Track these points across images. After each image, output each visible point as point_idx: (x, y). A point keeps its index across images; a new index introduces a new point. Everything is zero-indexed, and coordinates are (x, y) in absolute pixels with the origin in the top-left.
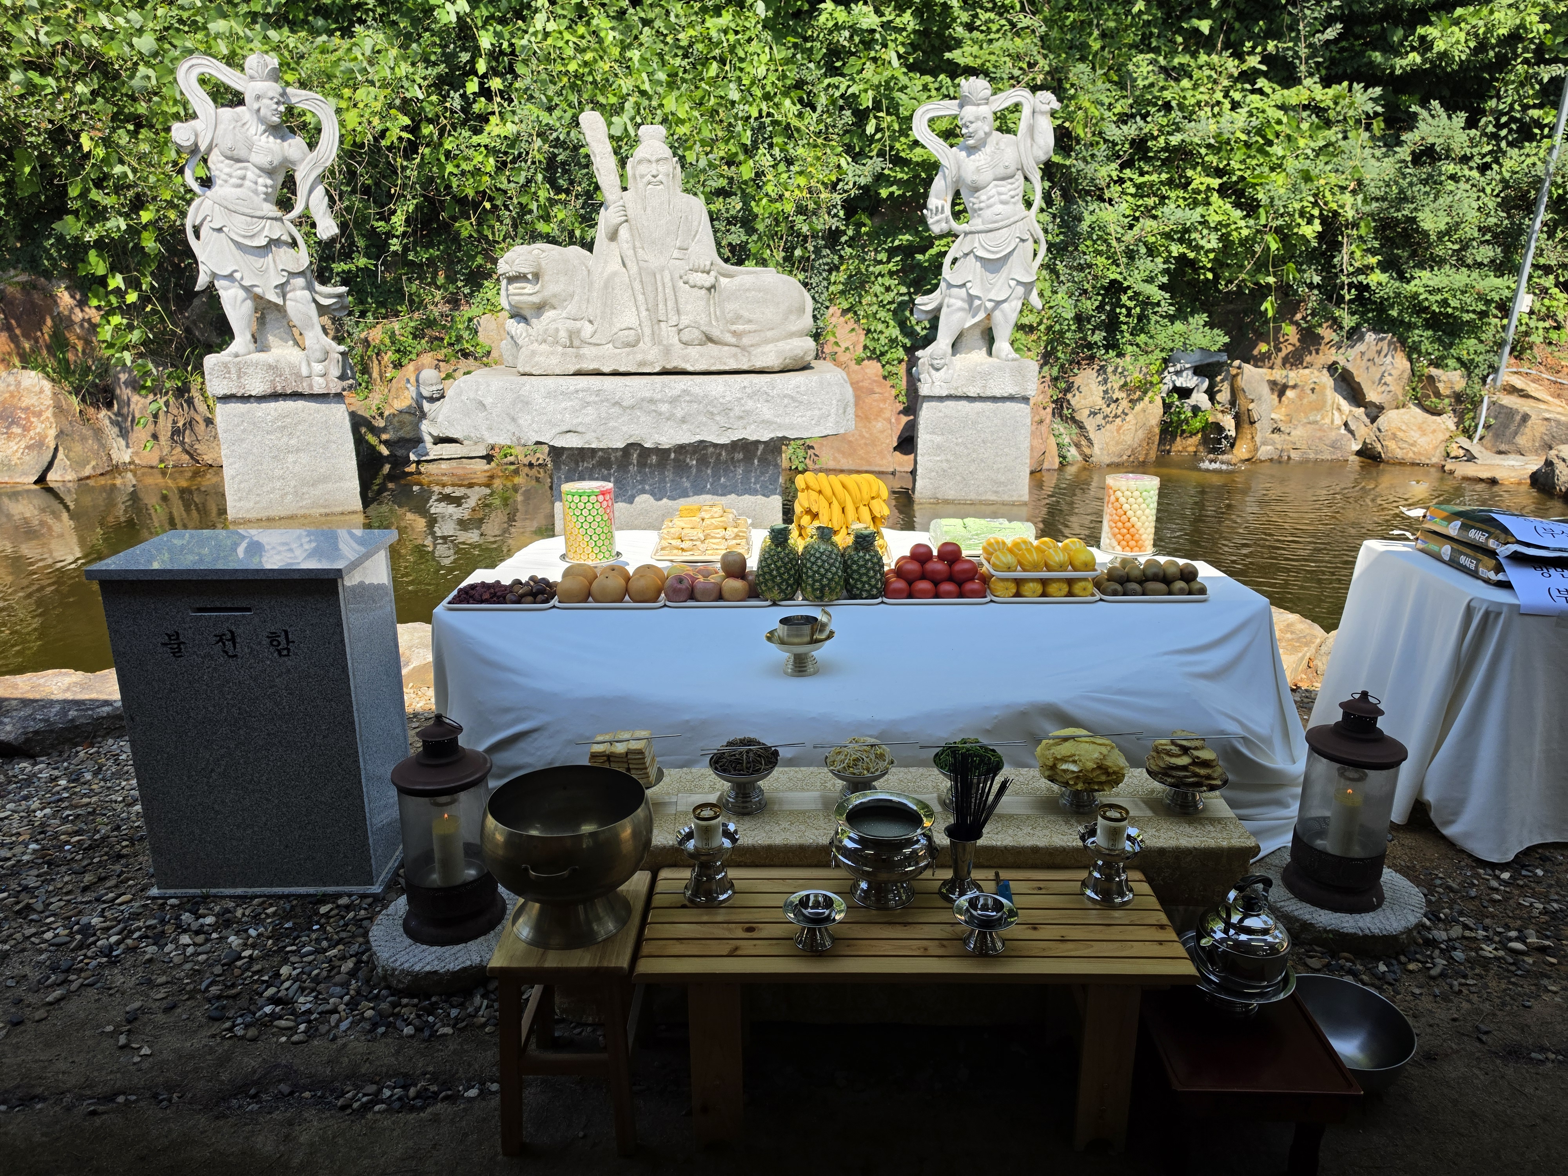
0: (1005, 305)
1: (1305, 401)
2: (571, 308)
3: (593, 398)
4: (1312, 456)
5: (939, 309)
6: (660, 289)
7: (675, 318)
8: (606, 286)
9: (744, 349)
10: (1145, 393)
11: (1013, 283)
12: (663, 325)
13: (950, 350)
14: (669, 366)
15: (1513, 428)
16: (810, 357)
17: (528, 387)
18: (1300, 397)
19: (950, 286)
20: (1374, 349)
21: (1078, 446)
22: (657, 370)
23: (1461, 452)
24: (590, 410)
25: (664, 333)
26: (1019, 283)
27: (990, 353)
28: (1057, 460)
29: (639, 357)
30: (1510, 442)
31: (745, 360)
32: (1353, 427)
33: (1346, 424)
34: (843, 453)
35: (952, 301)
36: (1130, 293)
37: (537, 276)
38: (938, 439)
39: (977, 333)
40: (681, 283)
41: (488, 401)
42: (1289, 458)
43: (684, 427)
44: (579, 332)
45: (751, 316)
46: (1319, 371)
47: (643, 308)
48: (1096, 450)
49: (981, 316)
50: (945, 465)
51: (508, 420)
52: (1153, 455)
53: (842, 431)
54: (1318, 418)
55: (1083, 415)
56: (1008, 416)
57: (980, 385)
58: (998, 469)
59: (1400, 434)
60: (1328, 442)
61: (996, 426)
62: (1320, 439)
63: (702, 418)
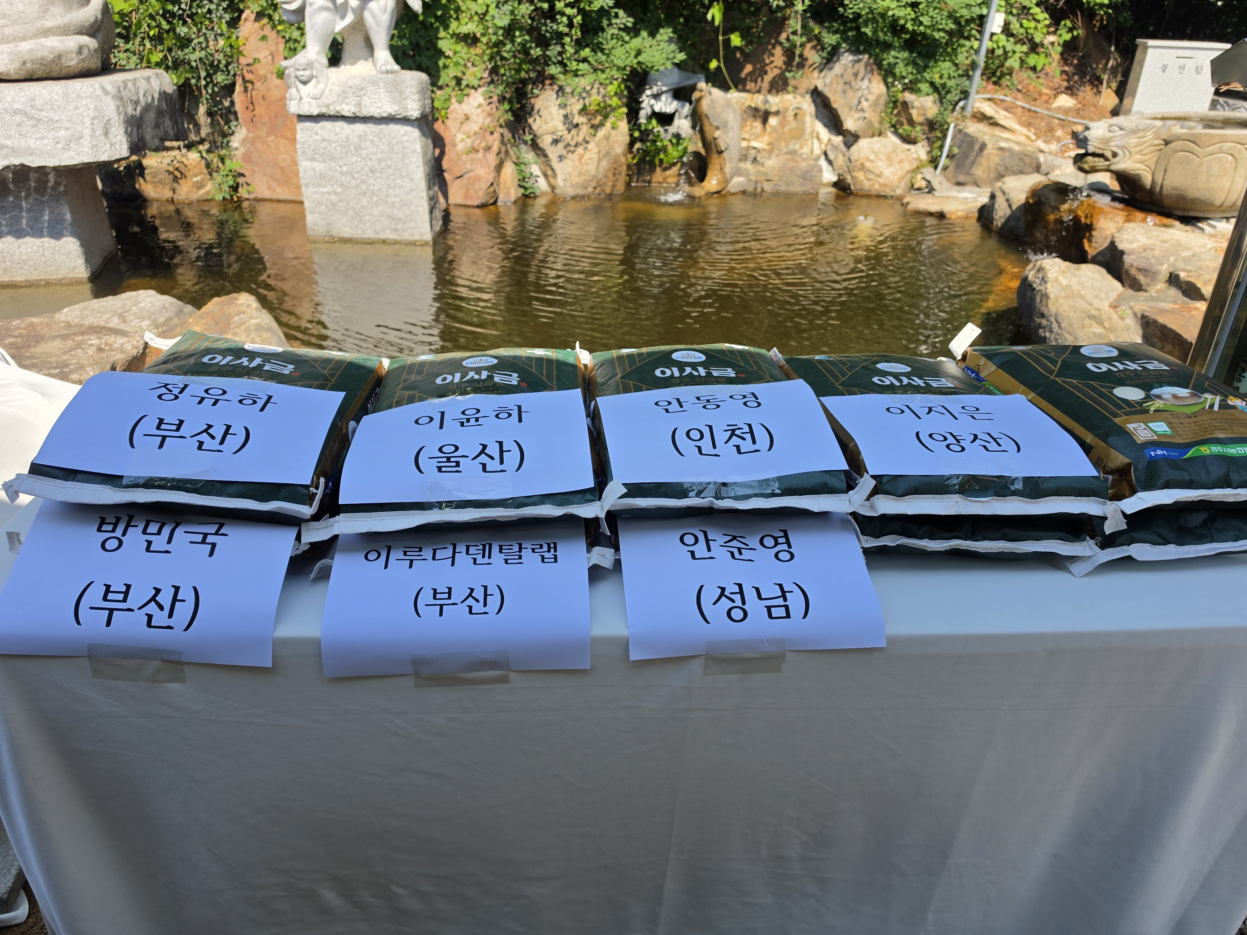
1: (786, 129)
4: (783, 188)
5: (301, 10)
10: (606, 117)
15: (971, 158)
18: (782, 124)
20: (850, 71)
23: (924, 184)
28: (517, 191)
30: (969, 174)
32: (832, 157)
33: (825, 154)
38: (320, 167)
42: (762, 190)
46: (802, 96)
48: (560, 181)
49: (350, 18)
52: (621, 187)
54: (797, 147)
55: (545, 142)
56: (394, 141)
57: (354, 103)
58: (393, 203)
59: (868, 165)
60: (798, 173)
61: (382, 152)
62: (791, 170)
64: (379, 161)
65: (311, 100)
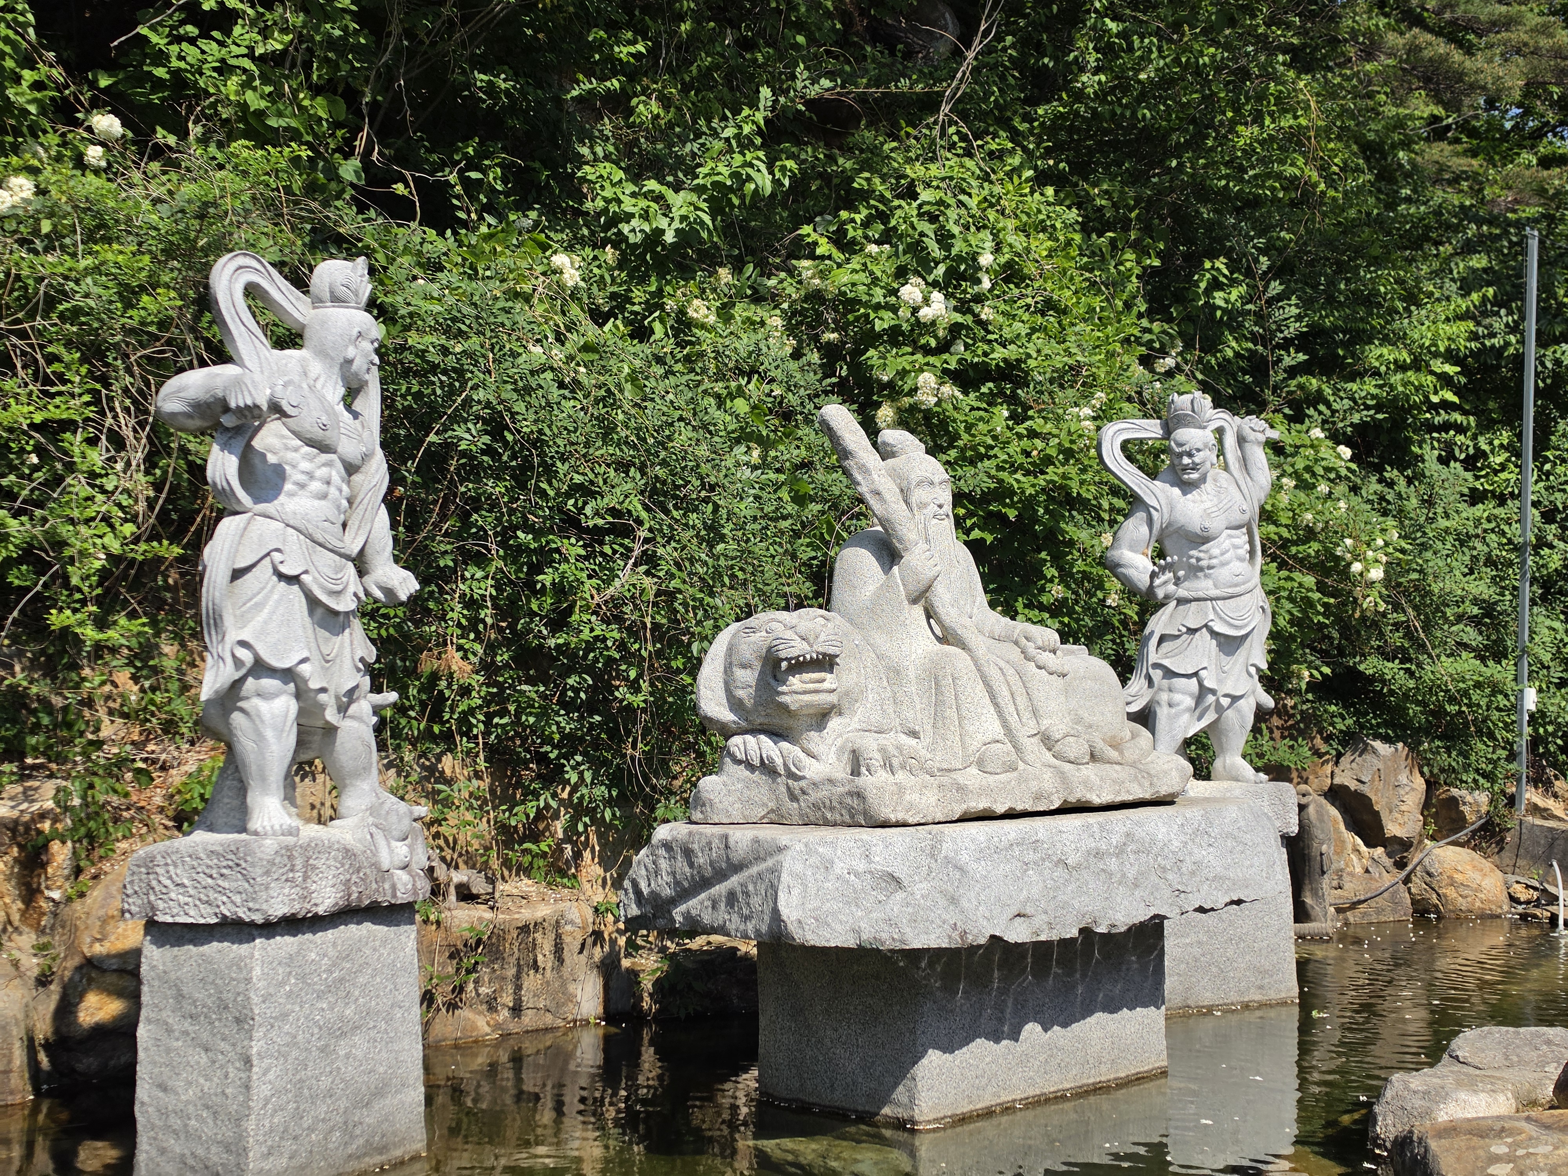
0: (1241, 703)
3: (1032, 855)
7: (1032, 723)
11: (1253, 670)
14: (1072, 799)
22: (1056, 805)
26: (1258, 670)
29: (1034, 786)
37: (838, 661)
43: (1138, 894)
49: (1210, 718)
51: (942, 902)
58: (1260, 950)
59: (1458, 877)
63: (1154, 878)
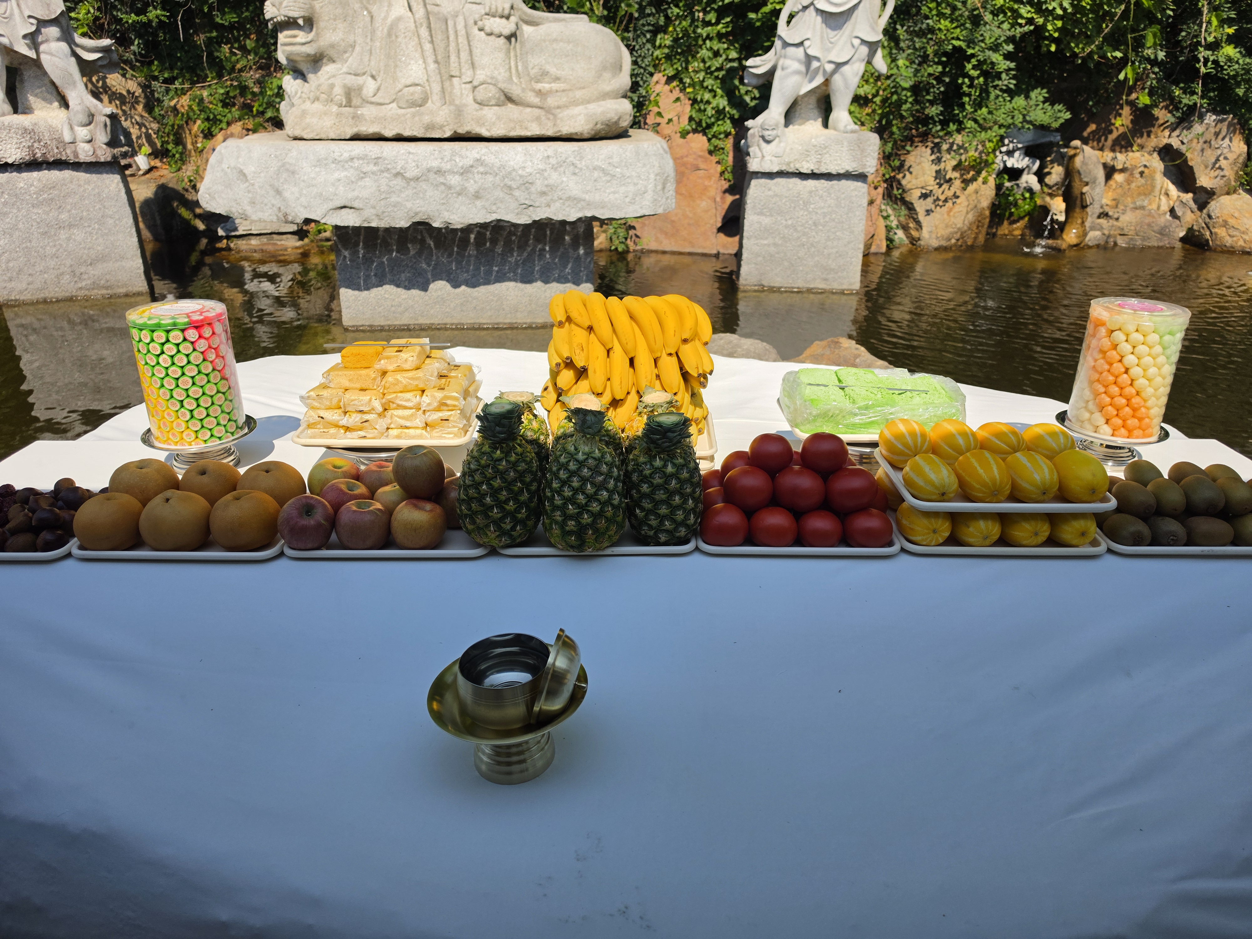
0: (846, 68)
1: (1133, 185)
2: (352, 61)
3: (372, 168)
4: (1139, 243)
5: (771, 73)
6: (452, 37)
7: (470, 73)
8: (389, 35)
9: (548, 111)
10: (979, 173)
11: (857, 42)
12: (455, 80)
13: (782, 120)
14: (462, 131)
16: (626, 122)
17: (294, 153)
18: (1129, 182)
19: (786, 45)
21: (905, 228)
22: (447, 134)
24: (367, 182)
25: (457, 91)
26: (863, 42)
27: (826, 125)
28: (884, 244)
29: (427, 119)
31: (550, 124)
32: (1179, 214)
33: (1172, 211)
34: (666, 234)
35: (788, 62)
36: (974, 61)
37: (309, 23)
38: (766, 221)
39: (813, 100)
40: (475, 31)
41: (249, 170)
42: (1115, 244)
43: (479, 203)
44: (360, 89)
45: (559, 73)
46: (1150, 154)
47: (430, 60)
48: (925, 233)
49: (819, 80)
50: (772, 249)
51: (272, 193)
52: (981, 238)
53: (660, 211)
54: (1146, 203)
55: (914, 196)
56: (843, 196)
57: (815, 160)
58: (829, 255)
59: (1231, 222)
60: (1156, 228)
61: (829, 206)
62: (1149, 225)
63: (499, 194)
64: (825, 215)
65: (774, 158)
